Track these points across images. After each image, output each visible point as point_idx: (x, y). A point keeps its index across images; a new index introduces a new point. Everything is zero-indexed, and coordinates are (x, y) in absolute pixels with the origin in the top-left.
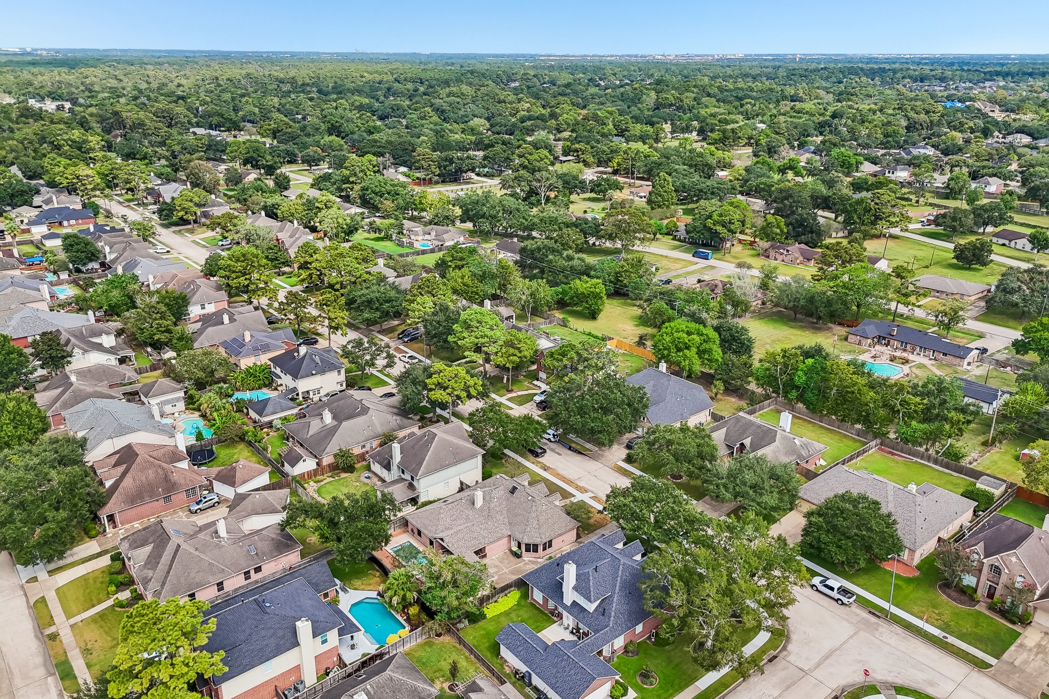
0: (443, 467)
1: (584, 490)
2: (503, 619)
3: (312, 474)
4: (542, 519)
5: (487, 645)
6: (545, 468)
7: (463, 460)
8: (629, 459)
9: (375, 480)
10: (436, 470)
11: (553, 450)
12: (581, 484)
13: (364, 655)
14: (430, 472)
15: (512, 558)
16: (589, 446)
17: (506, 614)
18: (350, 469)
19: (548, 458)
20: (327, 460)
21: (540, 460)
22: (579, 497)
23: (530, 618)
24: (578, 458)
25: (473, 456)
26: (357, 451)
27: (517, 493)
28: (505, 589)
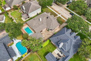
0: (33, 11)
1: (59, 14)
2: (46, 47)
3: (9, 10)
4: (53, 24)
5: (43, 55)
6: (52, 9)
7: (37, 9)
8: (68, 7)
9: (22, 11)
10: (32, 12)
11: (54, 5)
12: (59, 12)
13: (18, 58)
14: (31, 12)
15: (47, 31)
16: (60, 3)
17: (47, 46)
18: (17, 9)
19: (53, 7)
20: (12, 7)
21: (51, 7)
22: (59, 15)
23: (51, 47)
24: (58, 6)
25: (39, 8)
26: (18, 5)
27: (48, 18)
28: (46, 40)
